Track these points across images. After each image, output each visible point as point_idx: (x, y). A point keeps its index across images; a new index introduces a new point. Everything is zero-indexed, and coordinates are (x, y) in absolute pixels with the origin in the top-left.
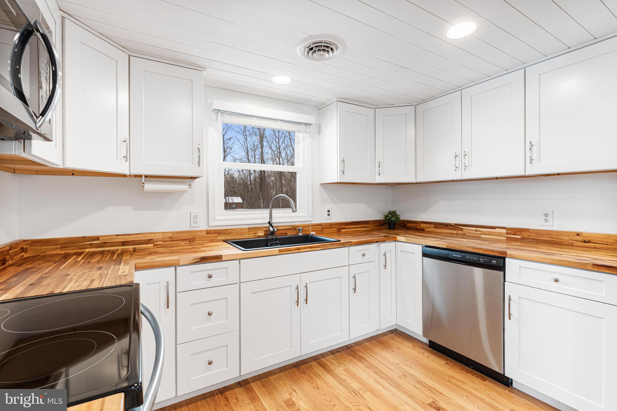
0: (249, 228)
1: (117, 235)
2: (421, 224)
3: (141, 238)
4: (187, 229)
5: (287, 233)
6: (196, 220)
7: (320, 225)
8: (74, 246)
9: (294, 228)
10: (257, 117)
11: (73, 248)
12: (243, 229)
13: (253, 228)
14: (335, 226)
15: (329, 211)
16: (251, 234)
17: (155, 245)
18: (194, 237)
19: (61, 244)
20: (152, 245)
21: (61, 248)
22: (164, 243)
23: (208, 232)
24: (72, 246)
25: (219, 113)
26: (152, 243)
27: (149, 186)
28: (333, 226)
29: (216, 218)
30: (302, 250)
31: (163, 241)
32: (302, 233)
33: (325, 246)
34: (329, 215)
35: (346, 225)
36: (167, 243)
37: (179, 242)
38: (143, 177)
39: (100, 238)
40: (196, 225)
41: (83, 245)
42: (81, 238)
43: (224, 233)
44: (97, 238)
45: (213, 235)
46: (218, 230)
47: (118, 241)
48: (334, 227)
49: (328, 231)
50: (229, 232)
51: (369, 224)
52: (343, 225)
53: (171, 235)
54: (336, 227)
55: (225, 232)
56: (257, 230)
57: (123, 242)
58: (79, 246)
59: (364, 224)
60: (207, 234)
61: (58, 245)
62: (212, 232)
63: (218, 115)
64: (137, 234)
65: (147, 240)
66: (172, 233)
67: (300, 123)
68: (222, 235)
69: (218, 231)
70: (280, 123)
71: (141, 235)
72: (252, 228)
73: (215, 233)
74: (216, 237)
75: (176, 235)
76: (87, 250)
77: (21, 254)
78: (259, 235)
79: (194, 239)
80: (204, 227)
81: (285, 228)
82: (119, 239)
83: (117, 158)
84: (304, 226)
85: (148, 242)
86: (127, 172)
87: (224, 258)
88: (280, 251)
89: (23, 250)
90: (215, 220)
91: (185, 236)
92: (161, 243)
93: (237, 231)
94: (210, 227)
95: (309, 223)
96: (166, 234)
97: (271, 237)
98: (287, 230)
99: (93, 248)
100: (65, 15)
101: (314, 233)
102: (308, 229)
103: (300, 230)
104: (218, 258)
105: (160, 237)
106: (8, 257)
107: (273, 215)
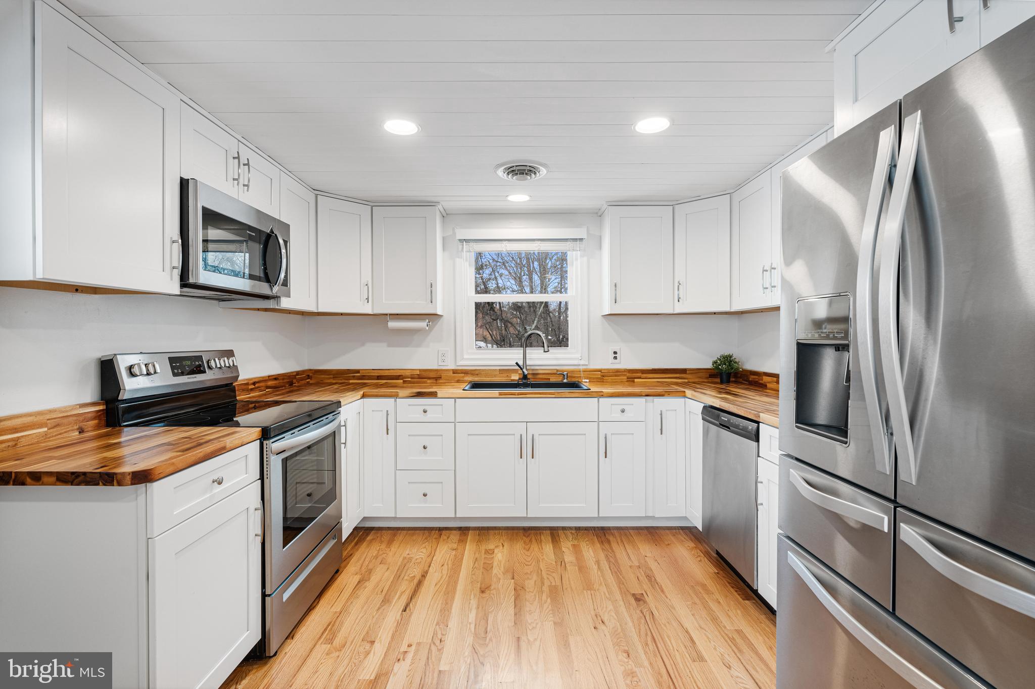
0: (501, 370)
1: (373, 370)
2: (764, 377)
3: (391, 373)
4: (434, 367)
5: (549, 379)
6: (444, 358)
7: (600, 371)
8: (342, 377)
11: (341, 378)
12: (494, 371)
13: (505, 370)
14: (623, 373)
15: (615, 353)
16: (503, 377)
18: (441, 376)
19: (333, 375)
20: (402, 381)
21: (333, 378)
23: (455, 372)
24: (340, 377)
25: (464, 242)
26: (402, 379)
27: (392, 324)
28: (621, 373)
29: (465, 357)
30: (528, 396)
31: (411, 378)
32: (567, 379)
34: (615, 358)
35: (642, 373)
36: (415, 380)
37: (426, 380)
38: (389, 315)
39: (361, 372)
40: (443, 364)
41: (349, 376)
43: (472, 374)
44: (358, 371)
45: (460, 375)
46: (465, 370)
47: (374, 374)
48: (622, 375)
49: (612, 379)
50: (477, 372)
51: (686, 373)
52: (638, 373)
53: (418, 373)
54: (625, 375)
55: (472, 372)
56: (510, 372)
57: (378, 376)
59: (676, 373)
60: (454, 373)
61: (331, 375)
62: (459, 372)
63: (463, 245)
64: (389, 370)
66: (420, 370)
67: (566, 240)
68: (469, 375)
70: (537, 244)
71: (393, 371)
73: (462, 373)
74: (463, 377)
75: (423, 373)
76: (351, 381)
77: (307, 380)
78: (513, 378)
79: (441, 378)
80: (452, 367)
81: (547, 372)
82: (374, 373)
83: (361, 300)
84: (573, 372)
85: (398, 377)
86: (370, 312)
87: (439, 395)
88: (500, 394)
89: (309, 377)
90: (463, 359)
91: (432, 375)
92: (410, 379)
93: (487, 372)
94: (458, 366)
95: (581, 368)
96: (414, 371)
97: (524, 381)
98: (550, 375)
99: (355, 379)
100: (318, 192)
101: (588, 381)
102: (579, 376)
103: (564, 375)
104: (433, 395)
105: (408, 373)
106: (294, 381)
107: (527, 356)
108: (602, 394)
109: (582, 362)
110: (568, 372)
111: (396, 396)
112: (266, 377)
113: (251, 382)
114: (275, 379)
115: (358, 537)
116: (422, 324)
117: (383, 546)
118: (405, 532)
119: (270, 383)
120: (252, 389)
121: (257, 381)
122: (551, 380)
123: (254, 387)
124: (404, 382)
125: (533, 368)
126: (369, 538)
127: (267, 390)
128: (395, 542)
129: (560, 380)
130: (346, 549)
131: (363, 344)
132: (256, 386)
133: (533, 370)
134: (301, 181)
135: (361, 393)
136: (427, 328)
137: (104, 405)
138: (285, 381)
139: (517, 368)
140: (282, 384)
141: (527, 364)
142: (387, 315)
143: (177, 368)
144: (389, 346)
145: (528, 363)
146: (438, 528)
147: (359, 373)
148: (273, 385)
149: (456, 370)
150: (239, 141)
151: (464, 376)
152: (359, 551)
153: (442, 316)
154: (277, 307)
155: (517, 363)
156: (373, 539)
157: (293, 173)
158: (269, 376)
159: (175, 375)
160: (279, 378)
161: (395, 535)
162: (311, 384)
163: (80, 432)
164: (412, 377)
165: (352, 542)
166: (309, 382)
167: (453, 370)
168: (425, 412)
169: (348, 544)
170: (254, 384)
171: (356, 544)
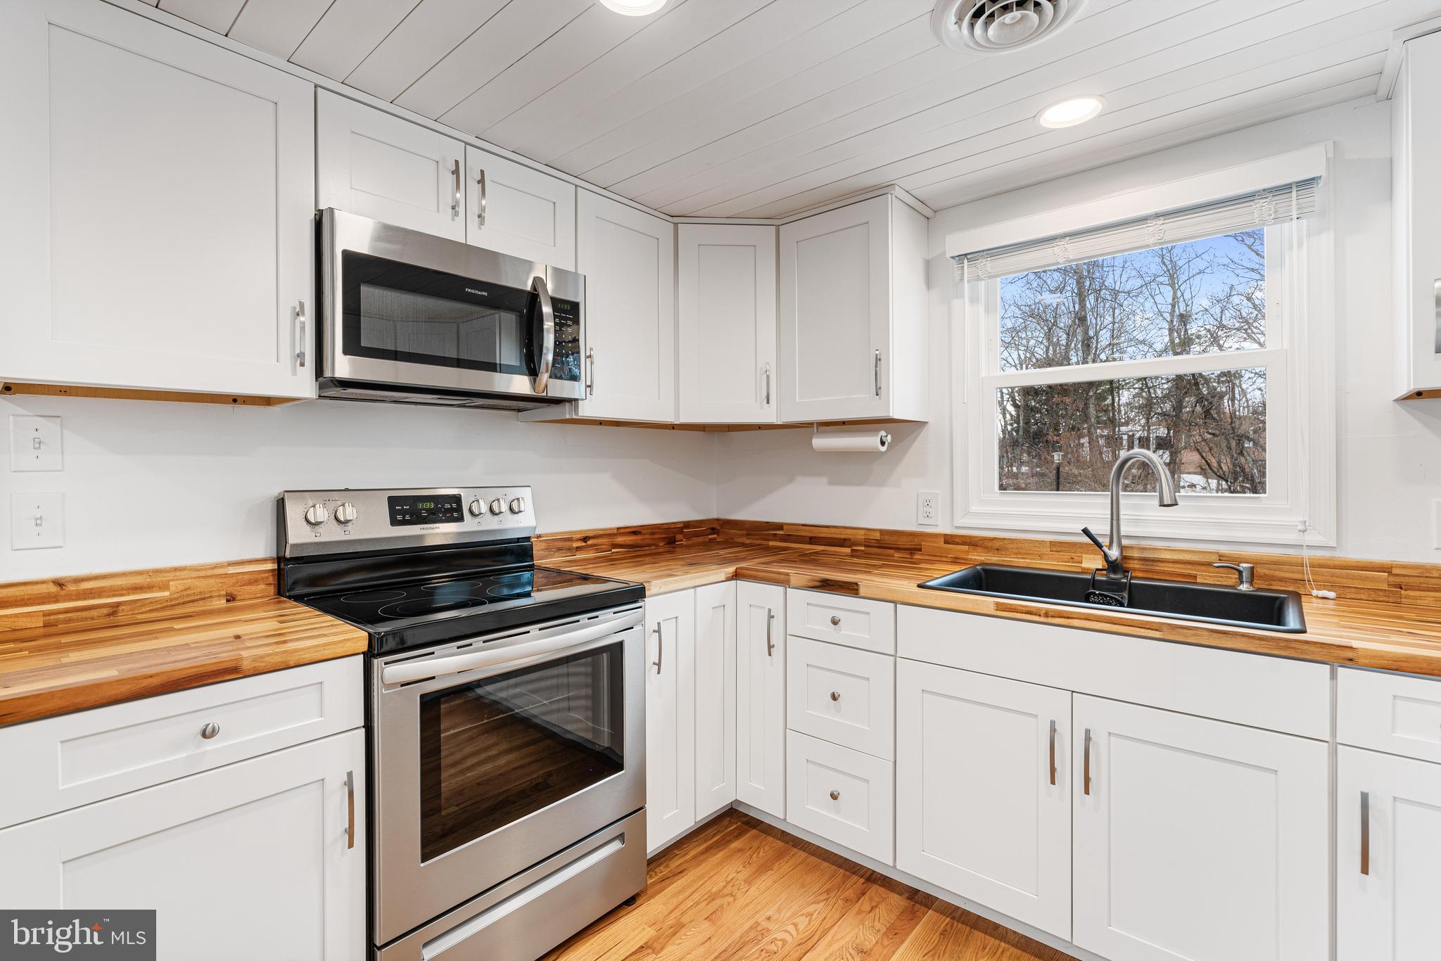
0: (1052, 544)
1: (803, 525)
3: (832, 533)
4: (910, 526)
5: (1195, 577)
6: (928, 509)
8: (758, 535)
9: (1230, 564)
10: (1069, 236)
11: (757, 537)
12: (1037, 544)
13: (1067, 543)
16: (1060, 560)
17: (852, 550)
18: (920, 547)
20: (848, 550)
21: (747, 535)
22: (867, 549)
23: (949, 539)
25: (966, 261)
26: (848, 547)
29: (974, 508)
31: (866, 546)
32: (1251, 583)
33: (1180, 630)
36: (872, 550)
37: (892, 551)
38: (815, 425)
39: (784, 527)
40: (927, 521)
41: (768, 535)
42: (765, 524)
43: (986, 548)
44: (780, 526)
45: (959, 547)
46: (971, 537)
47: (804, 534)
50: (997, 544)
53: (877, 536)
55: (986, 543)
56: (1080, 550)
57: (811, 538)
58: (763, 534)
60: (946, 542)
62: (958, 540)
63: (962, 268)
64: (828, 527)
65: (841, 539)
66: (882, 532)
68: (979, 549)
69: (969, 540)
71: (833, 530)
72: (1061, 543)
73: (964, 543)
75: (886, 537)
76: (771, 543)
77: (710, 537)
78: (1085, 565)
79: (920, 550)
80: (944, 528)
81: (1187, 557)
82: (805, 531)
83: (756, 401)
84: (1276, 563)
85: (842, 543)
86: (773, 419)
87: (862, 591)
88: (999, 607)
89: (713, 531)
90: (967, 513)
91: (903, 542)
92: (863, 548)
93: (1020, 545)
94: (957, 527)
95: (1306, 554)
96: (871, 533)
97: (1112, 576)
98: (1199, 568)
99: (776, 540)
100: (677, 218)
101: (1332, 595)
102: (1299, 576)
103: (1240, 573)
104: (850, 589)
105: (860, 536)
106: (679, 537)
107: (1122, 512)
108: (1350, 654)
109: (1312, 538)
110: (1256, 563)
111: (784, 582)
112: (614, 529)
113: (578, 536)
114: (634, 533)
115: (722, 834)
116: (869, 441)
117: (745, 873)
118: (803, 855)
119: (620, 540)
120: (578, 548)
121: (590, 534)
122: (1199, 580)
123: (584, 544)
124: (854, 554)
125: (1144, 543)
126: (736, 845)
127: (613, 550)
128: (770, 873)
129: (1230, 582)
130: (684, 855)
131: (791, 480)
132: (590, 542)
133: (1143, 549)
134: (635, 202)
135: (731, 569)
136: (883, 449)
137: (273, 563)
138: (656, 536)
139: (1087, 540)
140: (649, 542)
141: (1122, 533)
142: (812, 424)
143: (399, 512)
144: (831, 483)
145: (1125, 529)
146: (868, 874)
147: (782, 529)
148: (630, 543)
149: (952, 536)
150: (466, 143)
151: (968, 552)
152: (701, 867)
153: (925, 423)
154: (574, 417)
155: (1086, 531)
156: (740, 850)
157: (608, 189)
158: (618, 529)
159: (394, 522)
160: (643, 532)
161: (780, 856)
162: (719, 543)
163: (228, 601)
164: (868, 543)
165: (706, 841)
166: (715, 539)
167: (945, 535)
168: (835, 622)
169: (697, 843)
170: (585, 539)
171: (707, 850)
